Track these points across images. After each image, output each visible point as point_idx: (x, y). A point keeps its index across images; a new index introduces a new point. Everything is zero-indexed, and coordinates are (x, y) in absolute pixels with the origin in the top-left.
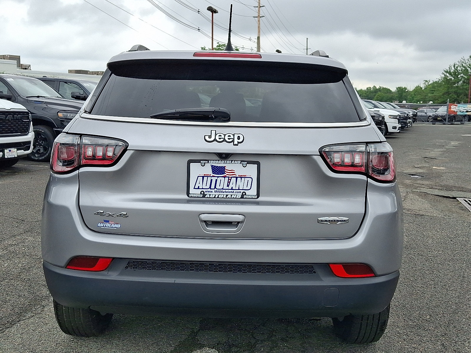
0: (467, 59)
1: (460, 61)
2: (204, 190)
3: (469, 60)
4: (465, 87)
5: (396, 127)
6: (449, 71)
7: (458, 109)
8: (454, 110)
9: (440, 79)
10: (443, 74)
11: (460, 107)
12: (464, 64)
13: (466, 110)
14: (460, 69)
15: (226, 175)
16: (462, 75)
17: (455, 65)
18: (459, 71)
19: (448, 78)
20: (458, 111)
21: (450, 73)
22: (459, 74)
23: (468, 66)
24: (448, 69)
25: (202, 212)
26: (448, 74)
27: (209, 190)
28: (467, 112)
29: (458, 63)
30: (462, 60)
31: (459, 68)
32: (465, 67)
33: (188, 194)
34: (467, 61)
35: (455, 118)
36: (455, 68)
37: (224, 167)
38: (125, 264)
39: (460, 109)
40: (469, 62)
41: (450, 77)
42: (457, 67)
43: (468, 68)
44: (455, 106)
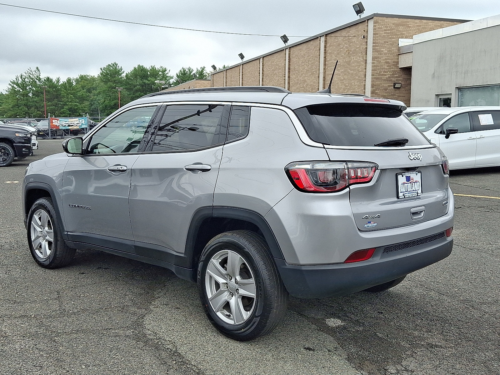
0: (34, 70)
1: (26, 72)
2: (404, 193)
3: (37, 71)
4: (35, 100)
5: (35, 144)
6: (16, 82)
7: (60, 123)
8: (55, 124)
9: (7, 90)
10: (10, 85)
11: (62, 121)
12: (31, 76)
13: (68, 125)
14: (28, 81)
15: (410, 181)
16: (30, 87)
17: (22, 76)
18: (26, 82)
19: (16, 90)
20: (60, 125)
21: (17, 84)
22: (27, 85)
23: (36, 78)
24: (15, 80)
25: (411, 207)
26: (15, 86)
27: (406, 193)
28: (69, 126)
29: (24, 74)
30: (29, 71)
31: (26, 80)
32: (32, 79)
33: (398, 197)
34: (34, 73)
35: (57, 133)
36: (22, 80)
37: (410, 176)
38: (382, 250)
39: (62, 123)
40: (36, 74)
41: (18, 89)
42: (24, 79)
43: (36, 80)
44: (57, 121)
